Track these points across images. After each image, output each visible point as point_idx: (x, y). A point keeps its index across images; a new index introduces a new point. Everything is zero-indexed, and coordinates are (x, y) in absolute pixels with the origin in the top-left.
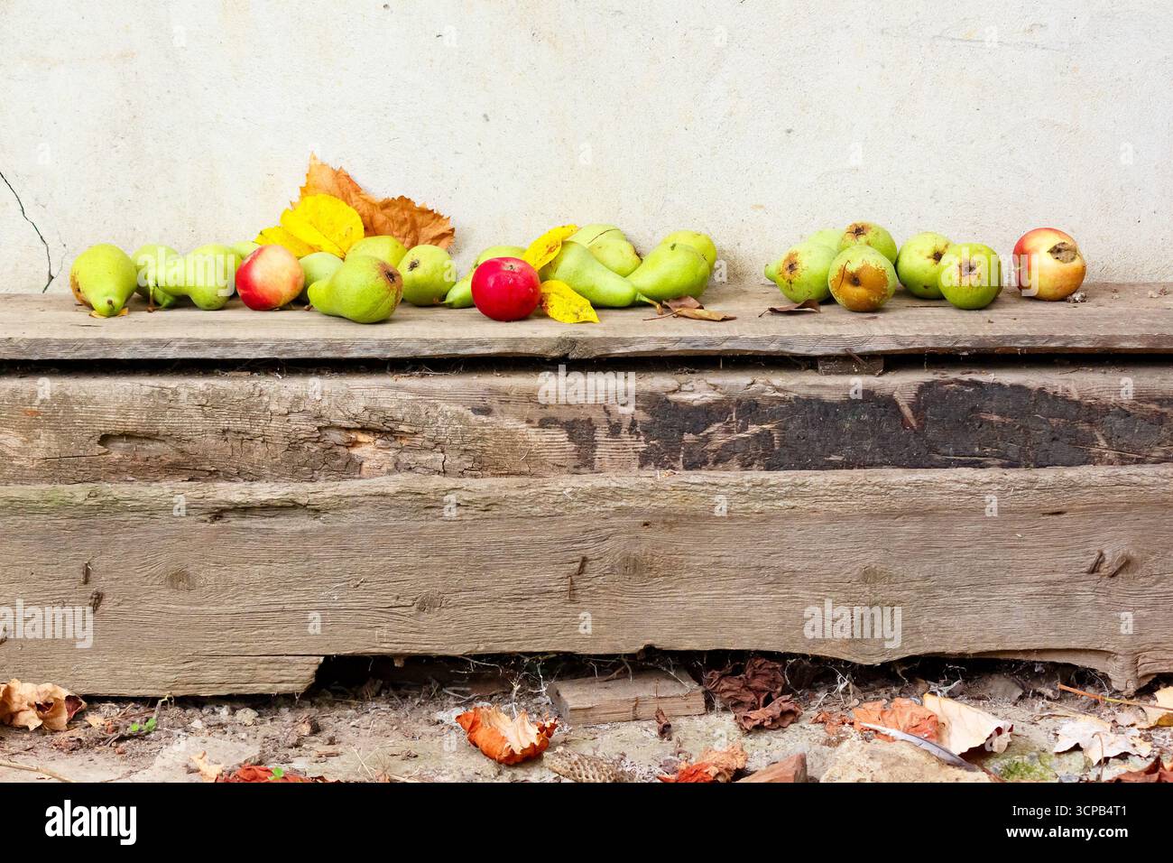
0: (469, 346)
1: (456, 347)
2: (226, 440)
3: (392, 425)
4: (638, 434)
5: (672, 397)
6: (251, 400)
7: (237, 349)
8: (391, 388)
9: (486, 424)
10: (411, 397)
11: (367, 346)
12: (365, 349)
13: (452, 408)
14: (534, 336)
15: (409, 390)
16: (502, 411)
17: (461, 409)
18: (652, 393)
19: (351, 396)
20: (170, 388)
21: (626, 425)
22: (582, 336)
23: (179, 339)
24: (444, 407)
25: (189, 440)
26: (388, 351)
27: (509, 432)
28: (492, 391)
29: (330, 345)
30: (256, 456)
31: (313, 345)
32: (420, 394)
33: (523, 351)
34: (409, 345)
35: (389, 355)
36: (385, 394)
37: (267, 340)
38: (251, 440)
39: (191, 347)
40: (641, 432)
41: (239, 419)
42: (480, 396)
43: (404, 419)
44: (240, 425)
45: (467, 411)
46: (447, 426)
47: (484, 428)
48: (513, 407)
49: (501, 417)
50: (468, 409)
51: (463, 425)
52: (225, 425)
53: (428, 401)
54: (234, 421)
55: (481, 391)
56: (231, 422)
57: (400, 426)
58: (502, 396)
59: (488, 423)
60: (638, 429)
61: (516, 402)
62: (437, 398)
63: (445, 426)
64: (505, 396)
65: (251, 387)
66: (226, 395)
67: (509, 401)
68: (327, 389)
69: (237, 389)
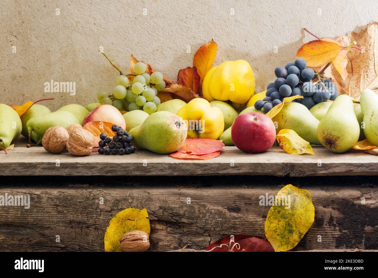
0: (226, 169)
1: (218, 169)
2: (72, 227)
3: (177, 218)
4: (335, 226)
5: (356, 202)
6: (88, 202)
7: (79, 170)
8: (177, 194)
9: (236, 218)
11: (162, 168)
12: (160, 170)
13: (215, 208)
14: (267, 162)
15: (188, 196)
16: (247, 210)
17: (220, 208)
18: (343, 199)
19: (151, 200)
20: (36, 194)
21: (326, 220)
22: (298, 162)
23: (43, 163)
24: (210, 207)
25: (48, 228)
26: (175, 171)
27: (251, 223)
28: (241, 197)
29: (138, 167)
30: (90, 238)
31: (128, 167)
32: (195, 198)
33: (260, 171)
34: (188, 168)
35: (175, 174)
36: (172, 198)
37: (98, 163)
38: (88, 227)
39: (49, 168)
40: (337, 225)
41: (80, 214)
42: (233, 200)
43: (184, 215)
44: (81, 218)
45: (224, 210)
46: (212, 219)
47: (235, 220)
48: (254, 207)
49: (246, 214)
50: (225, 208)
51: (222, 218)
52: (71, 218)
53: (200, 203)
54: (77, 215)
55: (233, 197)
56: (75, 216)
57: (182, 219)
58: (247, 200)
59: (238, 217)
60: (335, 223)
61: (255, 204)
62: (205, 201)
63: (210, 219)
64: (248, 200)
65: (88, 193)
66: (72, 198)
67: (251, 204)
68: (136, 195)
69: (79, 195)
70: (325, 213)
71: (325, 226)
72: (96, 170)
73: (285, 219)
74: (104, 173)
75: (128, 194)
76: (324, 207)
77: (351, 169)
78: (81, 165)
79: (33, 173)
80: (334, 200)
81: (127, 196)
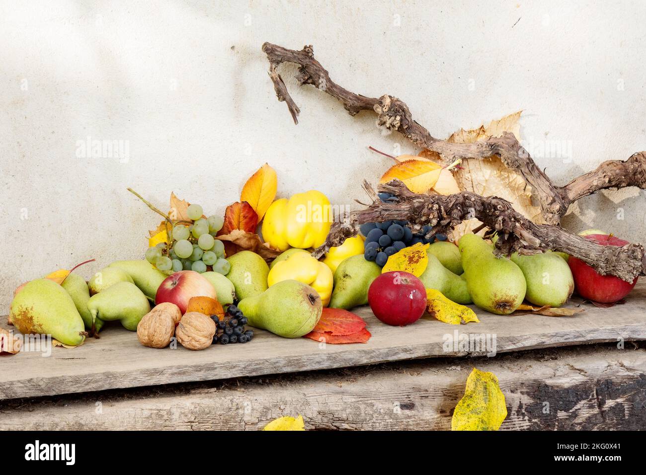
0: (396, 354)
1: (387, 355)
3: (337, 424)
4: (523, 415)
5: (549, 382)
6: (230, 413)
7: (216, 372)
8: (338, 393)
9: (409, 417)
10: (353, 400)
11: (318, 359)
12: (317, 362)
13: (385, 406)
15: (352, 394)
16: (422, 405)
17: (391, 406)
18: (535, 380)
19: (308, 403)
20: (164, 410)
21: (515, 408)
23: (171, 367)
24: (378, 405)
26: (334, 363)
27: (427, 422)
28: (417, 389)
29: (290, 362)
31: (277, 362)
32: (360, 396)
34: (351, 356)
35: (335, 366)
36: (333, 399)
37: (241, 361)
39: (180, 373)
40: (526, 413)
42: (406, 394)
43: (347, 419)
46: (380, 421)
47: (409, 420)
48: (431, 401)
49: (421, 410)
50: (397, 406)
51: (393, 419)
53: (367, 402)
55: (407, 389)
57: (343, 424)
59: (411, 416)
60: (523, 411)
61: (433, 396)
62: (372, 398)
63: (378, 421)
64: (425, 393)
65: (229, 402)
66: (210, 411)
67: (428, 397)
68: (288, 399)
69: (218, 405)
70: (513, 399)
71: (512, 417)
72: (236, 370)
73: (478, 414)
74: (247, 374)
75: (279, 398)
76: (512, 392)
77: (543, 340)
78: (219, 364)
79: (159, 381)
80: (523, 382)
81: (278, 401)
